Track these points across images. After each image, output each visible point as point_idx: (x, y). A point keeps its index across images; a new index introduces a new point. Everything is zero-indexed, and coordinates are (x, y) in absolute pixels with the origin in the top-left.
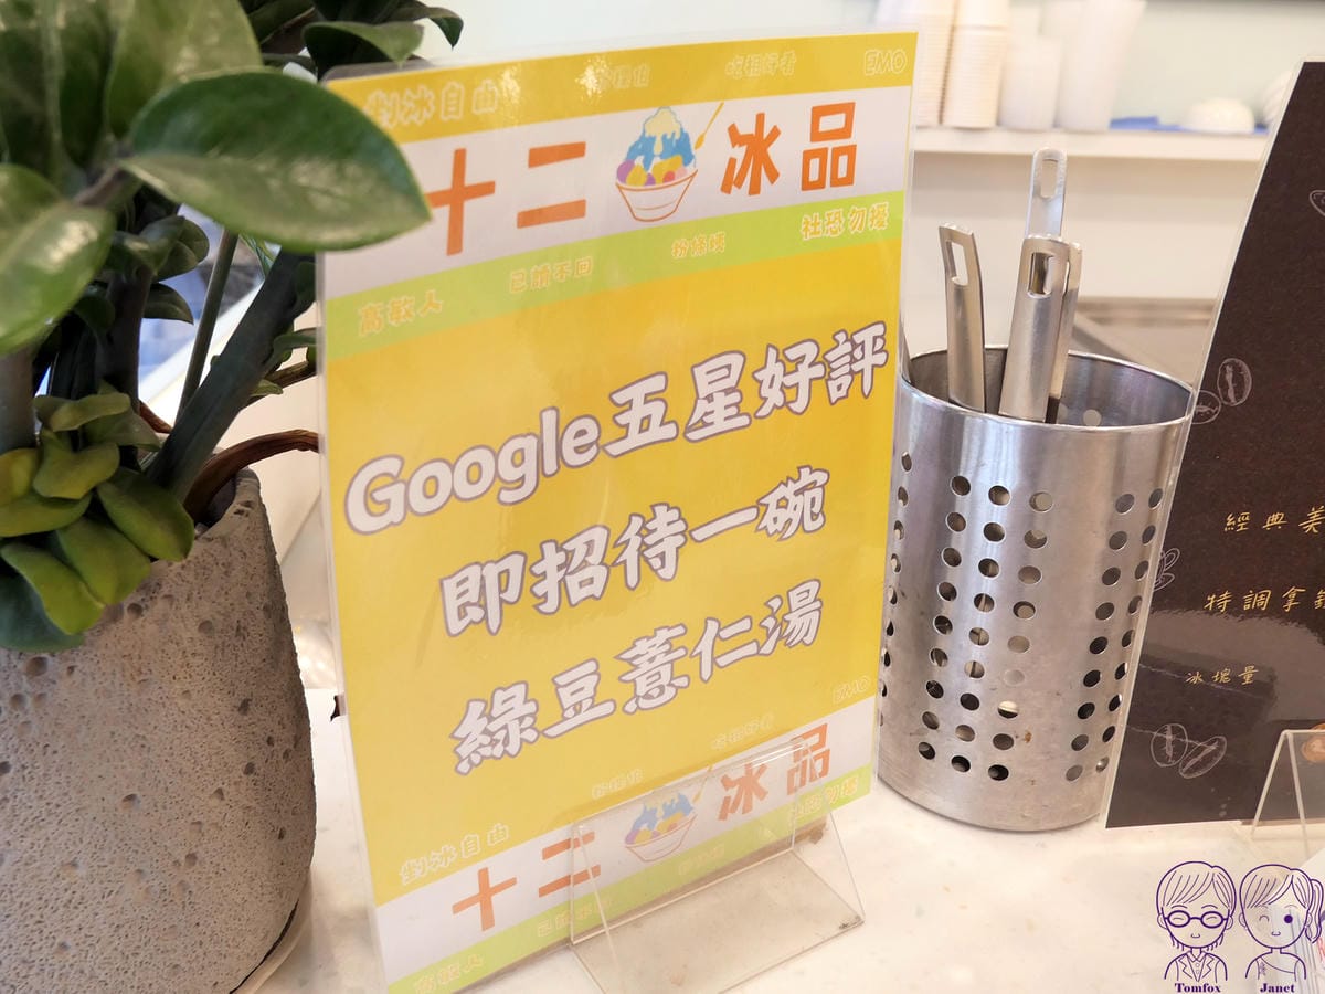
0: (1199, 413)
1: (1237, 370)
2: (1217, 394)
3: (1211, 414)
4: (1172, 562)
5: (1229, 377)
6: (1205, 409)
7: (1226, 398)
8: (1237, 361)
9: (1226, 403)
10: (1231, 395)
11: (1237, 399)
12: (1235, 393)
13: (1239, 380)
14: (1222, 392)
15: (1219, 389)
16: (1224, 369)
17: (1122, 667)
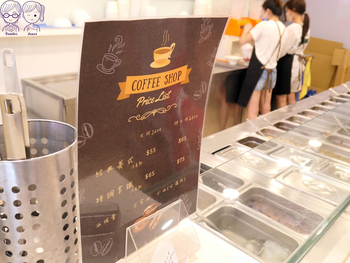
0: (79, 144)
1: (88, 126)
2: (84, 136)
3: (83, 143)
4: (83, 193)
5: (86, 129)
6: (81, 142)
7: (87, 137)
8: (87, 124)
9: (87, 138)
10: (88, 135)
11: (90, 135)
12: (89, 134)
13: (89, 129)
14: (85, 135)
15: (84, 134)
16: (84, 128)
17: (75, 229)
